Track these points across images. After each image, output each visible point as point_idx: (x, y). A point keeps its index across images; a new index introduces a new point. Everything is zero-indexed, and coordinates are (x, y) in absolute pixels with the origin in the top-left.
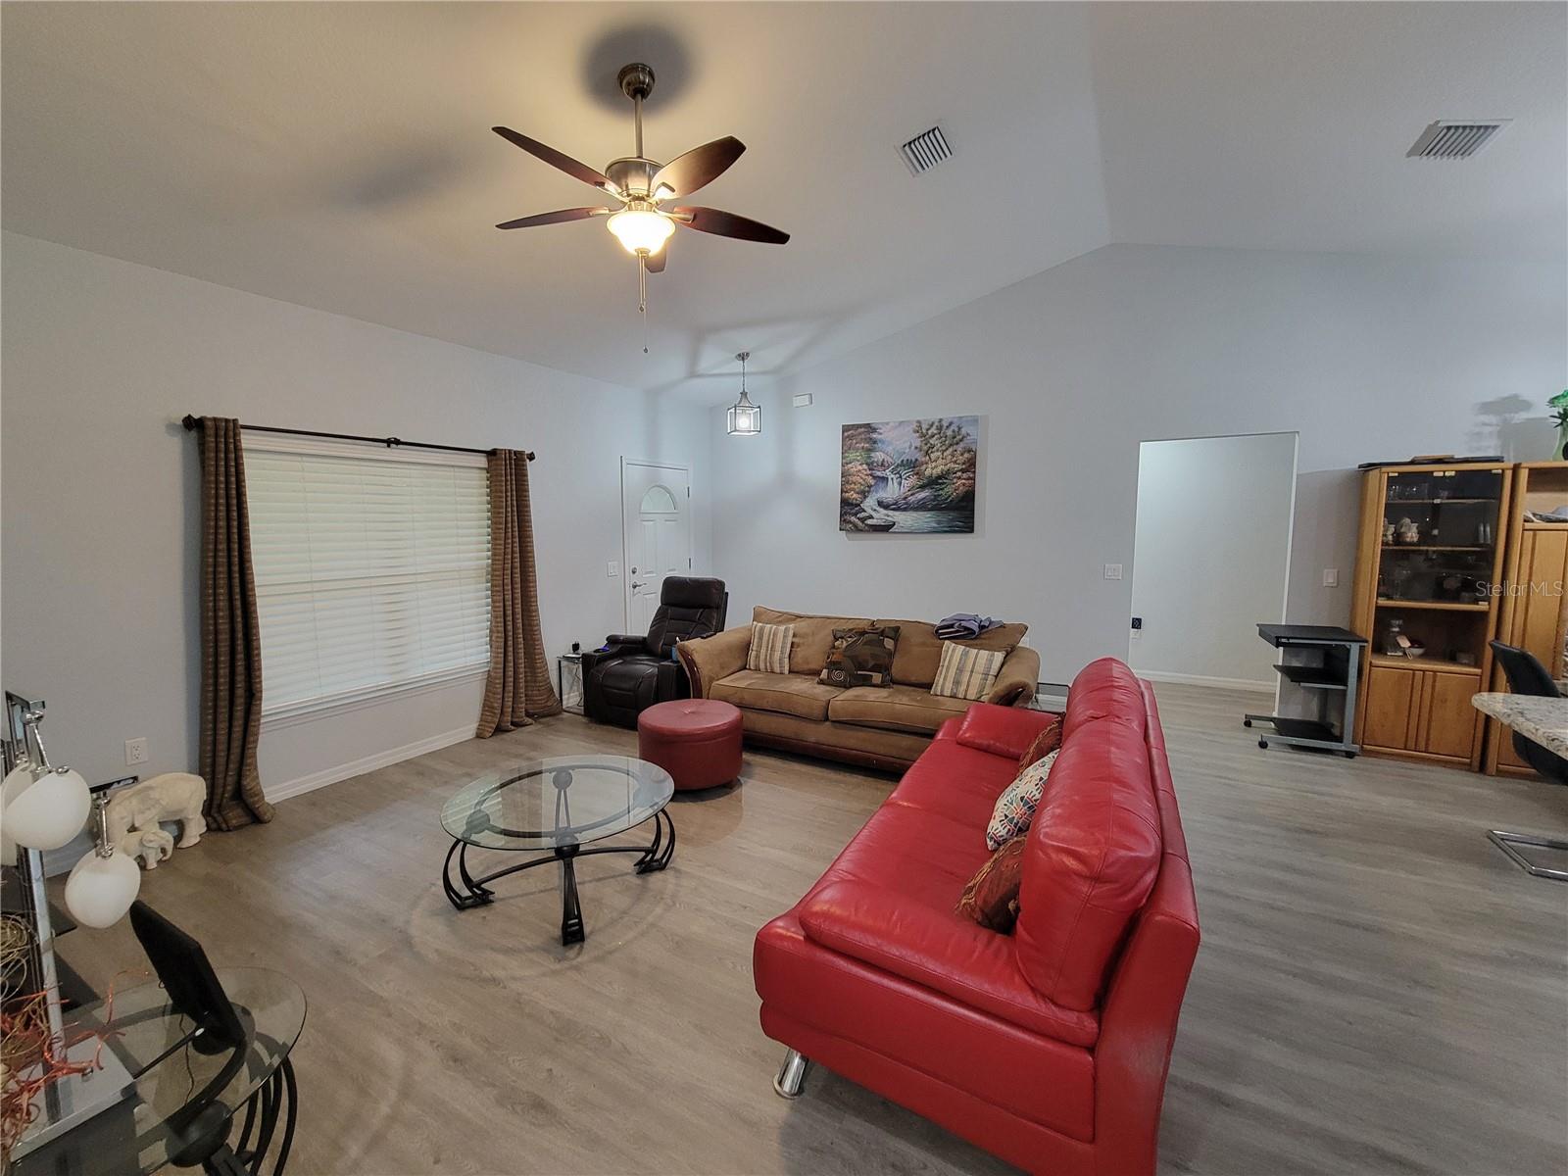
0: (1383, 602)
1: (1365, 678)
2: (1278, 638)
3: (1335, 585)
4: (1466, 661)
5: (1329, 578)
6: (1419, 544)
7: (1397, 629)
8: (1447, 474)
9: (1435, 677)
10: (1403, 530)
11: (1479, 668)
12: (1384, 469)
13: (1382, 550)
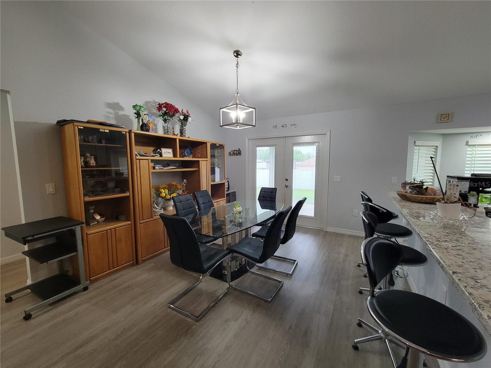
0: (87, 199)
1: (85, 243)
2: (24, 238)
3: (54, 192)
4: (123, 219)
5: (50, 188)
6: (96, 167)
7: (92, 211)
8: (105, 131)
9: (115, 230)
10: (88, 160)
11: (130, 221)
12: (75, 124)
13: (82, 170)
